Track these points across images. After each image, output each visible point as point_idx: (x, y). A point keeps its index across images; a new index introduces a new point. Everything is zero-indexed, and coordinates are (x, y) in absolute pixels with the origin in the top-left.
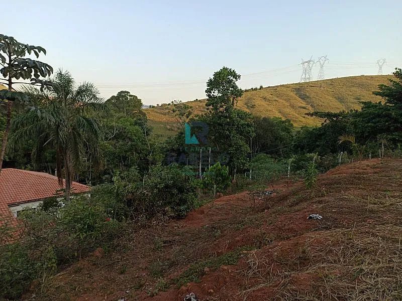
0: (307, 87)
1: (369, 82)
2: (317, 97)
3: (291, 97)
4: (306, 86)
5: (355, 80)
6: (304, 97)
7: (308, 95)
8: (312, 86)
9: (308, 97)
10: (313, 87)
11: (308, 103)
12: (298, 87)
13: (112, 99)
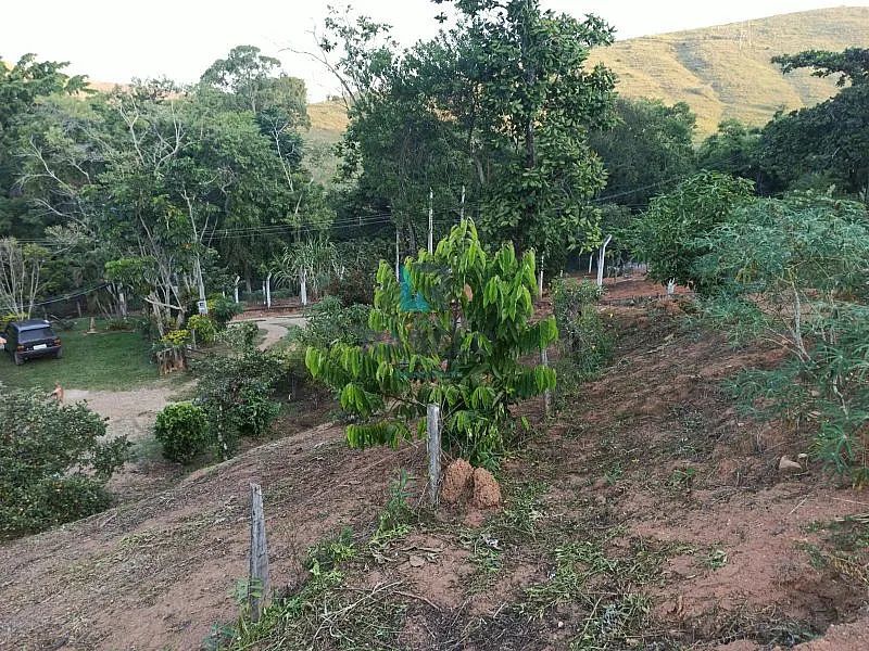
0: (705, 38)
1: (858, 21)
2: (728, 65)
3: (664, 66)
4: (701, 37)
5: (823, 19)
6: (696, 66)
7: (706, 58)
8: (715, 38)
9: (706, 65)
10: (718, 38)
11: (705, 80)
12: (681, 40)
13: (218, 70)
